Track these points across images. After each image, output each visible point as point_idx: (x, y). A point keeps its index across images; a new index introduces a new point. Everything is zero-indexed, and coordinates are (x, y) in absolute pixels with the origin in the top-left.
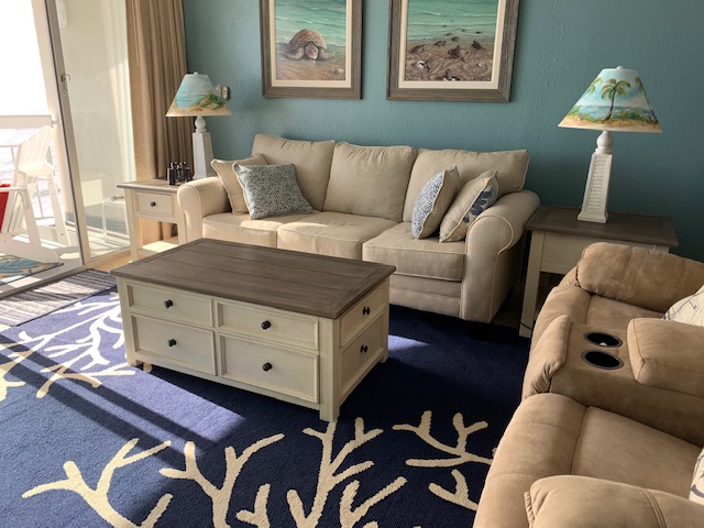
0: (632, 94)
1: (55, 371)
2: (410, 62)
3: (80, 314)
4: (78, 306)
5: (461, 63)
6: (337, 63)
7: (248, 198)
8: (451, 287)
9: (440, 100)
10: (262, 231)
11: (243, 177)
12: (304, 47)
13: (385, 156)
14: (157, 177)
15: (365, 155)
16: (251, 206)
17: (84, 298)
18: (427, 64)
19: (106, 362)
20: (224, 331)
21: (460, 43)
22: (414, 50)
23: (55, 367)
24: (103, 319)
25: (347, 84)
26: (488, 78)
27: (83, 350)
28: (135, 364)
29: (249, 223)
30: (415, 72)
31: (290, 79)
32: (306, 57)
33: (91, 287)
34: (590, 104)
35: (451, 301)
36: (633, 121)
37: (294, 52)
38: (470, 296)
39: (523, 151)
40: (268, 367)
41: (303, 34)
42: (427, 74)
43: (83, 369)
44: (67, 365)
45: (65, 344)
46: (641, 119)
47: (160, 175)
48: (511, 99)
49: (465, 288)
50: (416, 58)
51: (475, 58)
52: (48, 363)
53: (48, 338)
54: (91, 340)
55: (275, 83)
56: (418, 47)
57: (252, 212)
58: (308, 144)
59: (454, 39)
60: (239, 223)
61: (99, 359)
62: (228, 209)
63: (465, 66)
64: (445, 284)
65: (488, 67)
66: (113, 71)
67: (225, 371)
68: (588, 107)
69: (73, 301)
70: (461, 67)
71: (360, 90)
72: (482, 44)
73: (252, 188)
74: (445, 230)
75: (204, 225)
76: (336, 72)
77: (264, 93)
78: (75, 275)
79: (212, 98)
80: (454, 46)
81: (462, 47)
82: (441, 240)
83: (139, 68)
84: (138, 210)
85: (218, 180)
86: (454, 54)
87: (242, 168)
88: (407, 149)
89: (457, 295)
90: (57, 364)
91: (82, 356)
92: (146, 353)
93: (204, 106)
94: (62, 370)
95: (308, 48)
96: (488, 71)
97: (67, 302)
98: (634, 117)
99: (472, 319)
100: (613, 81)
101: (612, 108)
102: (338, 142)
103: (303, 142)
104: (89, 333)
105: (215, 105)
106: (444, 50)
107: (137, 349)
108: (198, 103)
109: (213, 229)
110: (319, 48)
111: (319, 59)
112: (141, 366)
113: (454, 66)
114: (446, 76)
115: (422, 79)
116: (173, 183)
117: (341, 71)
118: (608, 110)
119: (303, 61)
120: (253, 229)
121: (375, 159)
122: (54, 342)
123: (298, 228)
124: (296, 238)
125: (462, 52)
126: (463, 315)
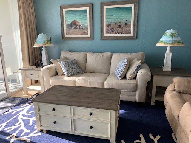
0: (177, 37)
1: (11, 138)
2: (107, 29)
3: (12, 114)
4: (11, 111)
5: (122, 29)
6: (85, 30)
7: (64, 70)
8: (133, 93)
9: (117, 39)
10: (71, 80)
11: (62, 64)
12: (75, 25)
13: (103, 56)
14: (30, 65)
15: (97, 55)
16: (65, 73)
17: (12, 108)
18: (112, 29)
19: (29, 131)
20: (75, 117)
21: (121, 23)
22: (108, 26)
23: (11, 136)
24: (21, 115)
25: (88, 35)
26: (130, 33)
27: (19, 127)
28: (40, 130)
29: (65, 78)
30: (109, 32)
31: (70, 34)
32: (75, 28)
33: (13, 103)
34: (166, 39)
35: (133, 97)
36: (179, 44)
37: (72, 27)
38: (139, 95)
39: (143, 52)
40: (91, 128)
41: (74, 21)
42: (112, 32)
43: (21, 135)
44: (15, 134)
45: (11, 126)
46: (181, 43)
47: (31, 65)
48: (137, 38)
49: (137, 93)
50: (109, 28)
51: (126, 28)
52: (8, 135)
53: (4, 125)
54: (20, 123)
55: (66, 36)
56: (109, 25)
57: (66, 75)
58: (79, 53)
59: (120, 22)
60: (63, 78)
61: (26, 131)
62: (57, 74)
63: (123, 30)
64: (131, 92)
65: (130, 30)
66: (14, 34)
67: (75, 130)
68: (166, 40)
69: (8, 109)
70: (122, 30)
71: (92, 37)
72: (128, 24)
73: (65, 67)
74: (128, 76)
75: (50, 80)
76: (85, 32)
77: (62, 39)
78: (5, 99)
79: (48, 41)
80: (120, 24)
81: (122, 24)
82: (127, 79)
83: (23, 32)
84: (26, 76)
85: (53, 65)
86: (120, 26)
87: (61, 62)
88: (109, 54)
89: (135, 95)
90: (11, 135)
91: (19, 130)
92: (44, 126)
93: (46, 43)
94: (14, 137)
95: (76, 25)
96: (130, 31)
97: (6, 110)
98: (179, 42)
99: (140, 102)
100: (172, 33)
101: (173, 40)
102: (88, 52)
103: (77, 53)
104: (18, 121)
105: (49, 43)
106: (117, 25)
107: (41, 126)
108: (44, 43)
109: (54, 81)
110: (79, 26)
111: (80, 28)
112: (42, 131)
113: (120, 30)
114: (118, 33)
115: (111, 34)
116: (37, 67)
117: (86, 32)
118: (172, 41)
119: (75, 29)
120: (68, 80)
121: (100, 57)
122: (7, 126)
123: (83, 79)
124: (83, 82)
125: (122, 26)
126: (137, 101)
